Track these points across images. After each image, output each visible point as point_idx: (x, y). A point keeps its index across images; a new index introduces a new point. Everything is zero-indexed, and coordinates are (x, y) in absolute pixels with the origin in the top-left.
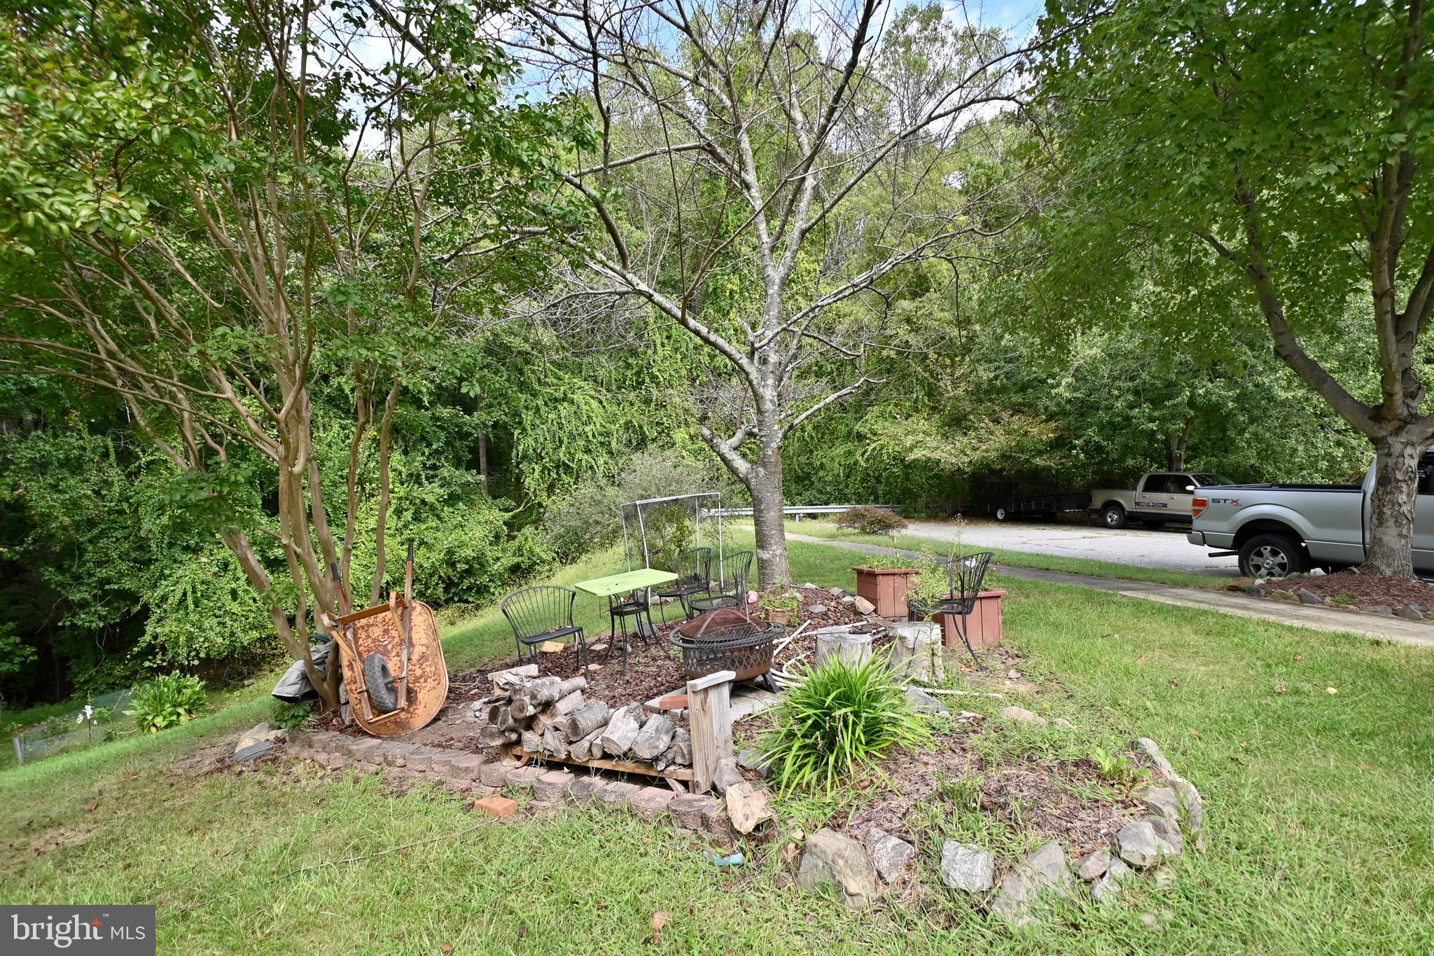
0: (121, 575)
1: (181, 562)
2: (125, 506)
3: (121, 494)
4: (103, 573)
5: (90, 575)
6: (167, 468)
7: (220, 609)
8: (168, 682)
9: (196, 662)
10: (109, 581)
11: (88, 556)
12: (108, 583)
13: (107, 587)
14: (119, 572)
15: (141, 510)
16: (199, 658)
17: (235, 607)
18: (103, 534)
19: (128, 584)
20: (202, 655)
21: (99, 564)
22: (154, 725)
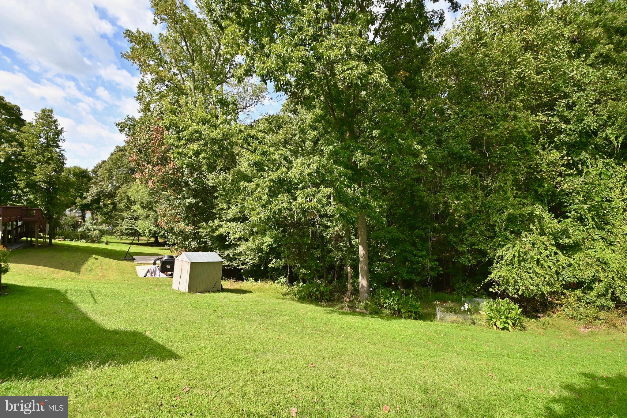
0: (480, 241)
1: (509, 239)
2: (483, 208)
3: (482, 202)
4: (472, 240)
5: (467, 240)
6: (504, 190)
7: (530, 269)
8: (503, 303)
9: (516, 296)
10: (474, 244)
11: (466, 231)
12: (474, 245)
13: (473, 247)
14: (479, 240)
15: (490, 211)
16: (518, 295)
17: (538, 269)
18: (473, 221)
19: (482, 247)
20: (520, 293)
21: (471, 235)
22: (496, 325)
